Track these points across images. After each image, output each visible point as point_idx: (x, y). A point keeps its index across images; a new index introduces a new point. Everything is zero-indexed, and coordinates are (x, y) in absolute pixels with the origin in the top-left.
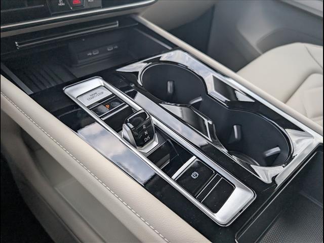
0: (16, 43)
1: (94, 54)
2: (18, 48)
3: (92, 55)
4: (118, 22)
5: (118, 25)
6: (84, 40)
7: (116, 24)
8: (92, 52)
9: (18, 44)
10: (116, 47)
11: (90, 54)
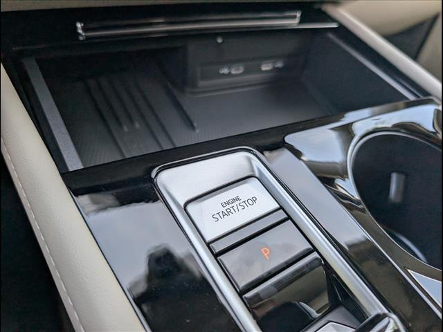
0: (79, 25)
1: (233, 72)
2: (81, 38)
3: (230, 74)
4: (298, 14)
5: (296, 21)
6: (220, 40)
7: (295, 17)
8: (230, 68)
9: (84, 29)
10: (280, 65)
11: (225, 71)
